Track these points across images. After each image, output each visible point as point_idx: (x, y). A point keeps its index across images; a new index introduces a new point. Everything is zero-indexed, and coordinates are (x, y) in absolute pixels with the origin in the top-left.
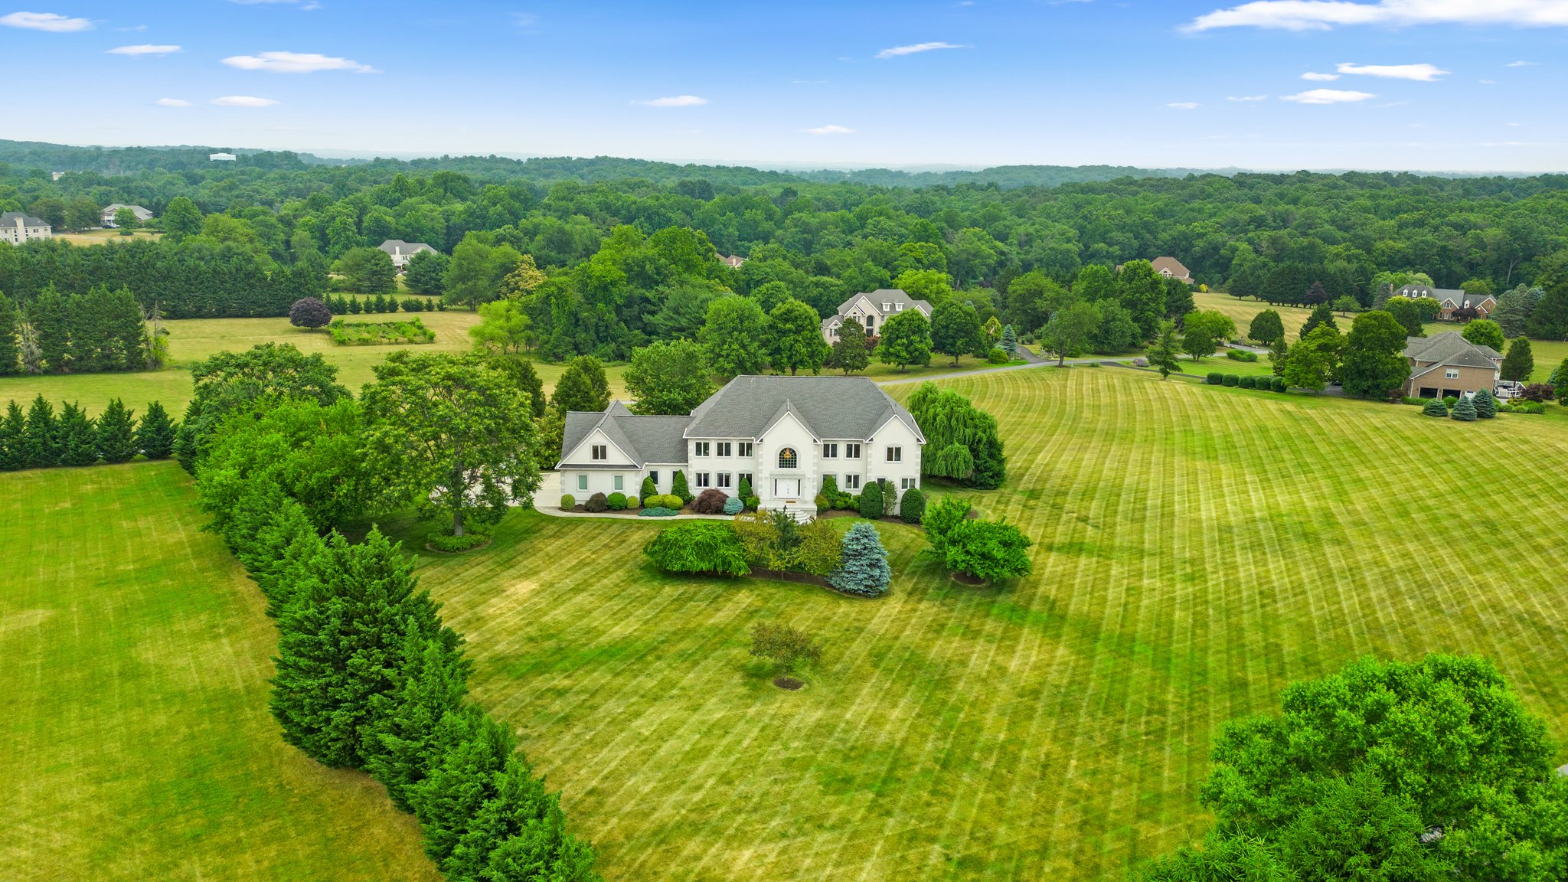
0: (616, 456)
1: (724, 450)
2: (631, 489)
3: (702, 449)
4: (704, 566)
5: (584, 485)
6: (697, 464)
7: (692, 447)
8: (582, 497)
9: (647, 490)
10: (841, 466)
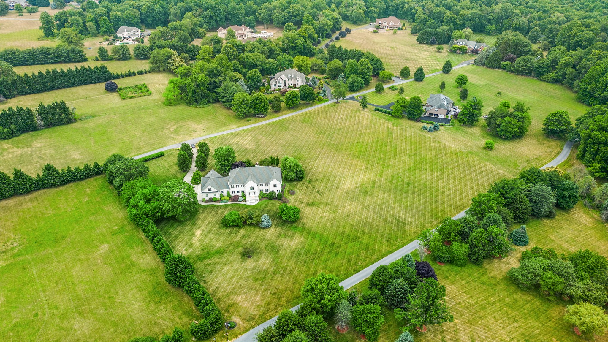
0: (213, 190)
1: (238, 186)
2: (218, 196)
3: (233, 187)
4: (234, 224)
5: (207, 196)
6: (231, 190)
7: (230, 186)
8: (207, 198)
9: (221, 196)
10: (264, 188)
